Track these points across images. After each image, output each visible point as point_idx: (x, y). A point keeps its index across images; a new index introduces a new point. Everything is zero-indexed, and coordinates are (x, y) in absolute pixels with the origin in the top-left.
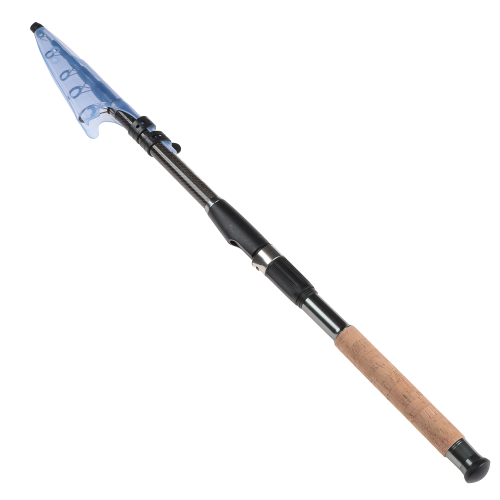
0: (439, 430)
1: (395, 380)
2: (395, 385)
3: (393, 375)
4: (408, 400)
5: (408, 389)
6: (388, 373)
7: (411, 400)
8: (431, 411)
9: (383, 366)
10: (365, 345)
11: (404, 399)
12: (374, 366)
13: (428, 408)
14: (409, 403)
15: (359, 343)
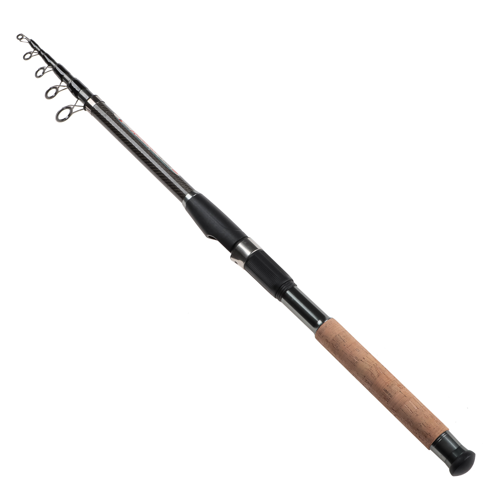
0: (421, 424)
1: (376, 374)
2: (376, 379)
3: (373, 369)
4: (390, 394)
5: (389, 383)
6: (368, 367)
7: (392, 394)
8: (413, 405)
9: (363, 360)
10: (344, 338)
11: (386, 393)
12: (354, 360)
13: (410, 402)
14: (390, 398)
15: (339, 337)
